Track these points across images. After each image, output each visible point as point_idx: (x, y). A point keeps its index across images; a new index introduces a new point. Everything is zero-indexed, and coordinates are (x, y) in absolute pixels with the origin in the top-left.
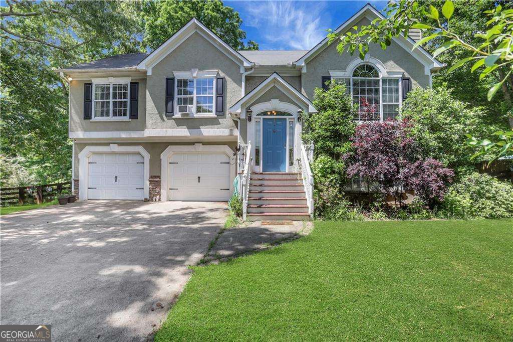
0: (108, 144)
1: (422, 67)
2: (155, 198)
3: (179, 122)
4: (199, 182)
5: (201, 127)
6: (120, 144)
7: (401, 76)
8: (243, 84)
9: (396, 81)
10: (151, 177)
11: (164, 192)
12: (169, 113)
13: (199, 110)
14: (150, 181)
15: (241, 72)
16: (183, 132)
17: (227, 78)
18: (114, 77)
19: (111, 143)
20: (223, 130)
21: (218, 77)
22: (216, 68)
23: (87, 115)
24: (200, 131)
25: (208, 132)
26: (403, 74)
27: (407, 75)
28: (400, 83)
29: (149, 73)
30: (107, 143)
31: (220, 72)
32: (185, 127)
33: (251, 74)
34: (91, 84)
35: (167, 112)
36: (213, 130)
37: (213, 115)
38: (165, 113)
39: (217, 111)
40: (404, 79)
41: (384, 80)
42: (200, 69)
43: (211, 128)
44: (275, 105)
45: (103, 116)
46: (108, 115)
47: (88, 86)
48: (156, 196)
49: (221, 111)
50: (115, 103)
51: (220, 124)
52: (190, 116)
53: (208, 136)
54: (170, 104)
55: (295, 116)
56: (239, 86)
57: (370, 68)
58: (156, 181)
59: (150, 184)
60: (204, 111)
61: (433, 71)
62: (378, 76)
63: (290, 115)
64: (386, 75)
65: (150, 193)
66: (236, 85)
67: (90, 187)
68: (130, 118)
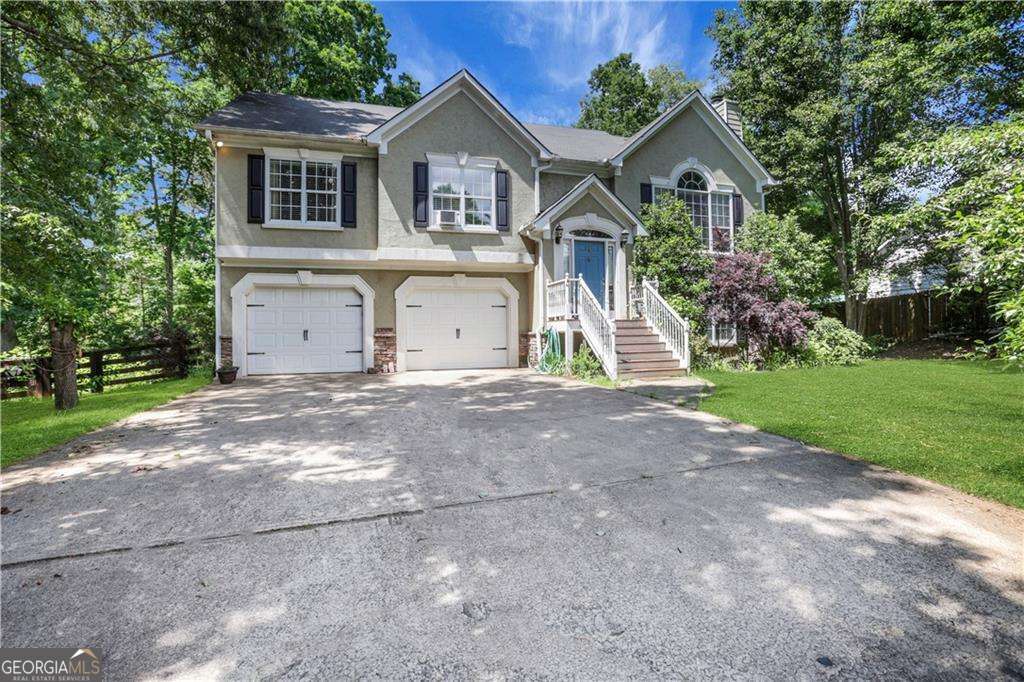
0: (294, 271)
1: (754, 181)
2: (385, 366)
3: (438, 238)
4: (458, 337)
5: (473, 247)
6: (317, 272)
7: (731, 191)
8: (537, 184)
9: (727, 198)
10: (377, 330)
11: (401, 356)
12: (421, 222)
13: (469, 219)
14: (375, 337)
15: (533, 165)
16: (444, 255)
17: (513, 173)
18: (310, 149)
19: (300, 269)
20: (509, 254)
21: (499, 169)
22: (497, 155)
23: (255, 215)
24: (473, 254)
25: (484, 256)
26: (734, 190)
27: (739, 192)
28: (731, 200)
29: (383, 150)
30: (292, 269)
31: (501, 162)
32: (448, 246)
33: (548, 169)
34: (262, 157)
35: (416, 220)
36: (492, 253)
37: (492, 228)
38: (412, 220)
39: (498, 224)
40: (736, 196)
41: (714, 195)
42: (471, 154)
43: (490, 250)
44: (593, 221)
45: (288, 218)
46: (297, 216)
47: (255, 161)
48: (387, 362)
49: (504, 225)
50: (311, 197)
51: (502, 244)
52: (457, 229)
53: (485, 263)
54: (421, 206)
55: (617, 240)
56: (530, 186)
57: (698, 178)
58: (386, 338)
59: (375, 342)
60: (478, 222)
61: (765, 188)
62: (706, 190)
63: (609, 237)
64: (715, 189)
65: (376, 359)
66: (526, 186)
67: (250, 351)
68: (342, 226)
